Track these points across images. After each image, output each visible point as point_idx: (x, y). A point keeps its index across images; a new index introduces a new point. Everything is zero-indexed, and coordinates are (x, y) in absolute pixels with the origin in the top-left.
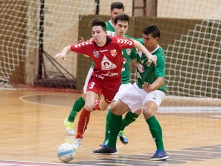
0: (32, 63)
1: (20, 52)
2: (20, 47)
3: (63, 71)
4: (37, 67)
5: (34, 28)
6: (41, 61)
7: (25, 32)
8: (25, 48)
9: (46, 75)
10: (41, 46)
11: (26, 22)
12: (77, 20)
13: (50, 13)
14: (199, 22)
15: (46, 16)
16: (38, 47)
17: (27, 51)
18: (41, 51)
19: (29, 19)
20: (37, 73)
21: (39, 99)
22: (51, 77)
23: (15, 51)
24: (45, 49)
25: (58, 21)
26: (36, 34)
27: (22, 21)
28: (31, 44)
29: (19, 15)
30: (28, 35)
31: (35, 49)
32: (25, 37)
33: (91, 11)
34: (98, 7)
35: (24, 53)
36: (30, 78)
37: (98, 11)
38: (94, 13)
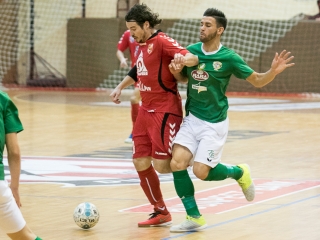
0: (24, 65)
1: (11, 56)
2: (12, 51)
3: (53, 71)
4: (29, 69)
5: (25, 32)
6: (33, 63)
7: (16, 36)
8: (16, 52)
9: (37, 76)
10: (32, 48)
11: (17, 26)
12: (65, 23)
14: (178, 21)
15: (35, 20)
16: (29, 50)
17: (19, 55)
18: (32, 53)
19: (20, 24)
20: (28, 74)
21: (31, 97)
22: (43, 77)
23: (7, 55)
24: (36, 50)
25: (46, 24)
26: (26, 38)
27: (12, 26)
28: (23, 47)
29: (10, 20)
30: (18, 39)
31: (26, 53)
32: (15, 41)
33: (77, 13)
34: (84, 10)
35: (16, 57)
36: (23, 79)
37: (84, 14)
38: (80, 16)
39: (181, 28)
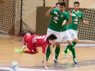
0: (17, 26)
1: (13, 22)
2: (13, 20)
3: (30, 29)
4: (19, 28)
5: (18, 12)
6: (21, 25)
7: (15, 14)
8: (14, 20)
9: (23, 31)
10: (21, 19)
11: (15, 9)
12: (36, 9)
13: (25, 6)
14: (86, 9)
15: (23, 7)
16: (20, 19)
17: (15, 21)
18: (21, 21)
19: (16, 8)
20: (19, 30)
21: (20, 41)
23: (10, 21)
24: (23, 20)
25: (28, 9)
26: (19, 14)
27: (13, 9)
28: (17, 18)
29: (12, 6)
30: (16, 15)
31: (19, 21)
32: (14, 15)
33: (41, 5)
34: (44, 3)
35: (14, 22)
36: (17, 32)
37: (44, 5)
38: (43, 6)
39: (87, 13)
